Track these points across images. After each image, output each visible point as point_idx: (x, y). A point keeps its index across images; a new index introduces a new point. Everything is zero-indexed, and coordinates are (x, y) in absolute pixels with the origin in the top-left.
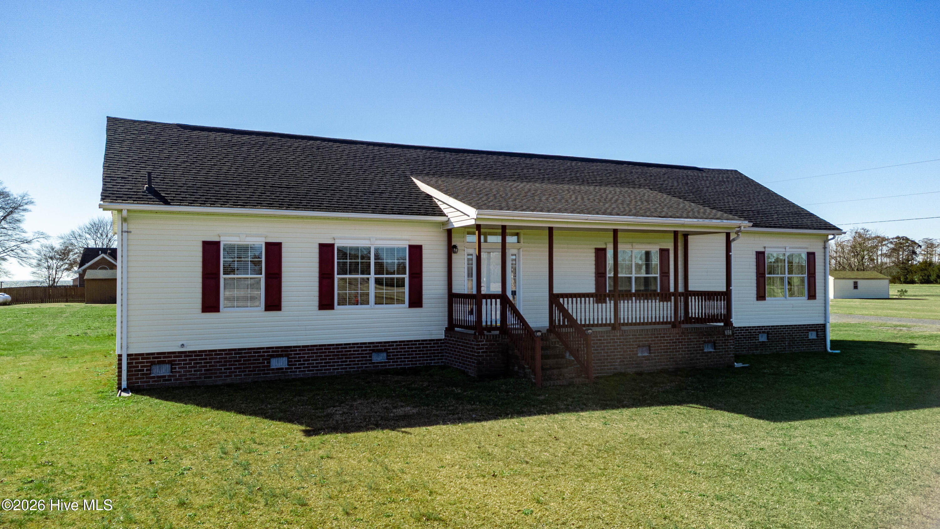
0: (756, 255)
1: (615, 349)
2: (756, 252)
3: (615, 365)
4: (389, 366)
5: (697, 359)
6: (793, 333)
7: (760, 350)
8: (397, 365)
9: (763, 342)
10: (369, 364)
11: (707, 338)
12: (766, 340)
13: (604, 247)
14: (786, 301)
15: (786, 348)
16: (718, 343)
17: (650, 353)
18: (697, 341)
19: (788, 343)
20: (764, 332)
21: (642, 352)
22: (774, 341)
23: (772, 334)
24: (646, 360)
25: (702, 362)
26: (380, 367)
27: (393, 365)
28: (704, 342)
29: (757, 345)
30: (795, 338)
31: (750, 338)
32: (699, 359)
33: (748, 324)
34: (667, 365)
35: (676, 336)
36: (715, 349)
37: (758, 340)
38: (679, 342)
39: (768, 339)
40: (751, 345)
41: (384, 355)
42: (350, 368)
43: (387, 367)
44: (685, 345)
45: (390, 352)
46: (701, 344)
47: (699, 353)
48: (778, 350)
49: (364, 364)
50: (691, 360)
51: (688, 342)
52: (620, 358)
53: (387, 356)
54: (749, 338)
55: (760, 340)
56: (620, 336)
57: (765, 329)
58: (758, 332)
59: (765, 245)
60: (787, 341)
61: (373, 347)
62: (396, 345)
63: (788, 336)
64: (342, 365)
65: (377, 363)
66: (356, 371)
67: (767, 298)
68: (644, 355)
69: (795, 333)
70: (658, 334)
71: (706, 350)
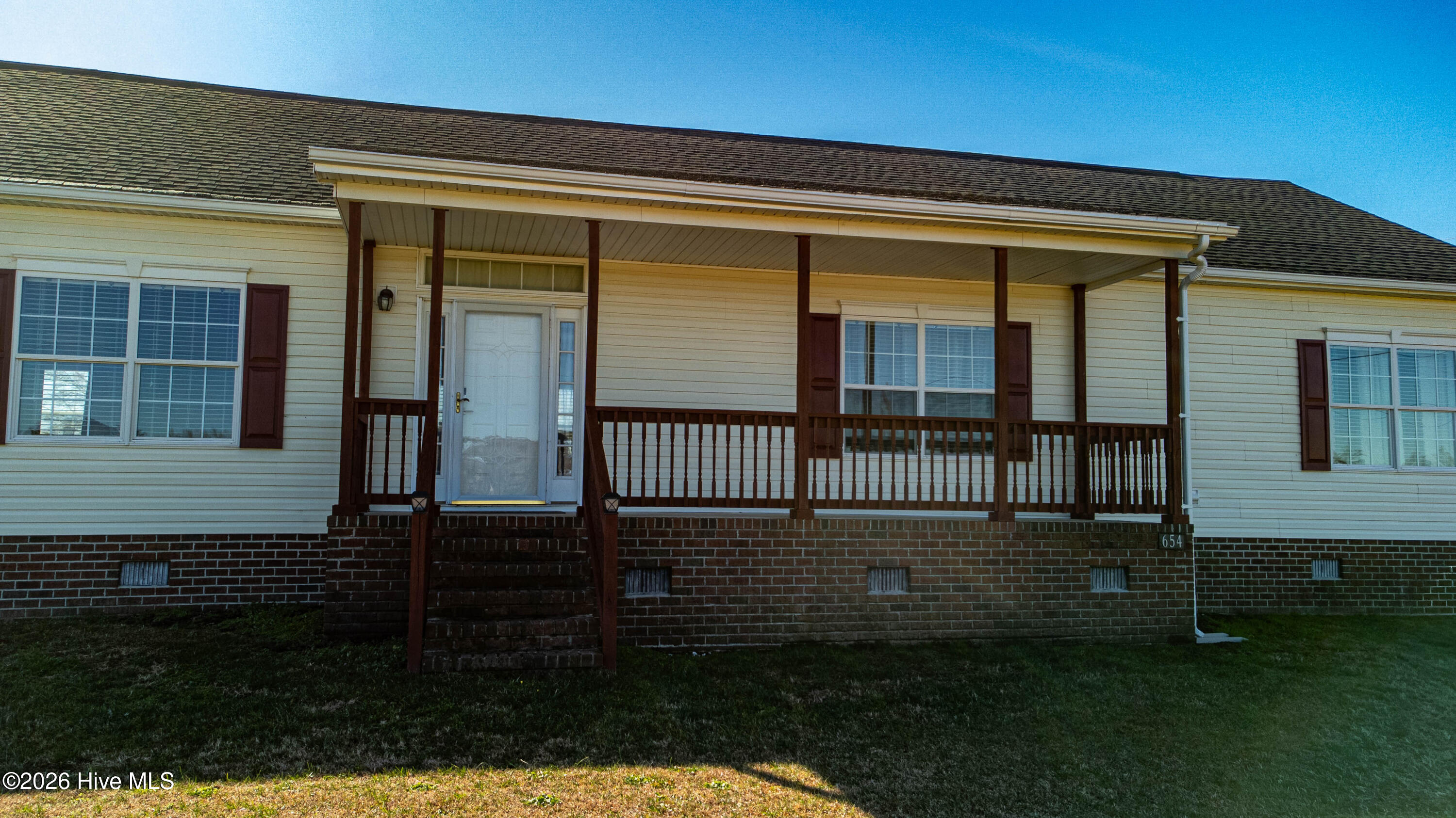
0: (1298, 349)
1: (791, 572)
2: (1298, 341)
3: (789, 619)
4: (172, 600)
5: (1067, 615)
6: (1419, 563)
7: (1317, 603)
8: (196, 599)
9: (1324, 582)
10: (110, 593)
11: (1100, 555)
12: (1335, 578)
13: (834, 311)
14: (1397, 477)
15: (1399, 604)
16: (1137, 571)
17: (910, 589)
18: (1066, 562)
19: (1405, 590)
20: (1326, 557)
21: (884, 585)
22: (1361, 583)
23: (1354, 563)
24: (893, 608)
25: (1085, 623)
26: (142, 604)
27: (186, 600)
28: (1093, 567)
29: (1305, 590)
30: (1427, 577)
31: (1285, 569)
32: (1076, 615)
33: (1277, 531)
34: (967, 626)
35: (998, 545)
36: (1128, 587)
37: (1310, 576)
38: (1007, 562)
39: (1341, 575)
40: (1286, 590)
41: (162, 571)
42: (44, 603)
43: (167, 604)
44: (1027, 571)
45: (177, 565)
46: (1082, 571)
47: (1074, 597)
48: (1373, 606)
49: (92, 593)
50: (1046, 615)
51: (1037, 562)
52: (808, 600)
53: (171, 574)
54: (1279, 569)
55: (1314, 578)
56: (808, 534)
57: (1329, 548)
58: (1308, 555)
59: (1324, 325)
60: (1405, 583)
61: (125, 547)
62: (198, 546)
63: (1405, 570)
64: (23, 594)
65: (135, 591)
66: (66, 612)
67: (1333, 466)
68: (888, 593)
69: (1427, 563)
70: (934, 535)
71: (1098, 590)
